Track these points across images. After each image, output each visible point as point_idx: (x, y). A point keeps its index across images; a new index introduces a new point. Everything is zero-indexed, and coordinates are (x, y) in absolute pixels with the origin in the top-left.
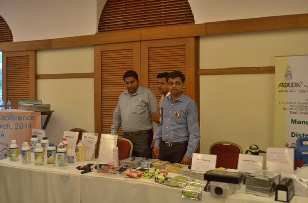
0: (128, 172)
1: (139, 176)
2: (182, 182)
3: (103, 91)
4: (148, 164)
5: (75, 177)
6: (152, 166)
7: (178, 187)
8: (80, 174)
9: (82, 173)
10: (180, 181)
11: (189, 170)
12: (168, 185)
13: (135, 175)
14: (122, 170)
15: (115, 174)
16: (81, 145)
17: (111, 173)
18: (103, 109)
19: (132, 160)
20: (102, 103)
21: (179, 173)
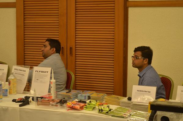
0: (69, 103)
1: (82, 108)
2: (125, 112)
3: (25, 22)
4: (85, 96)
5: (14, 109)
6: (89, 98)
7: (123, 117)
8: (18, 106)
9: (20, 106)
10: (122, 112)
11: (129, 101)
12: (112, 116)
13: (78, 107)
14: (62, 102)
15: (56, 106)
16: (13, 78)
17: (52, 105)
18: (26, 41)
19: (67, 93)
20: (24, 35)
21: (118, 104)
